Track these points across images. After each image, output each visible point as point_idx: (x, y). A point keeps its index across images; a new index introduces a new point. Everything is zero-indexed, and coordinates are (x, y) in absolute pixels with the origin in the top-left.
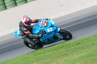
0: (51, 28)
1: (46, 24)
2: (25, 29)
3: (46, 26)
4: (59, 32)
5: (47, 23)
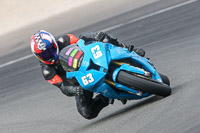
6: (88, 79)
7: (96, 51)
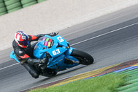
1: (49, 43)
3: (50, 47)
4: (72, 55)
5: (52, 41)
6: (57, 52)
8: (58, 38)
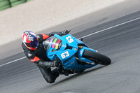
0: (67, 52)
2: (30, 55)
4: (83, 56)
6: (66, 54)
7: (69, 39)
8: (67, 38)
